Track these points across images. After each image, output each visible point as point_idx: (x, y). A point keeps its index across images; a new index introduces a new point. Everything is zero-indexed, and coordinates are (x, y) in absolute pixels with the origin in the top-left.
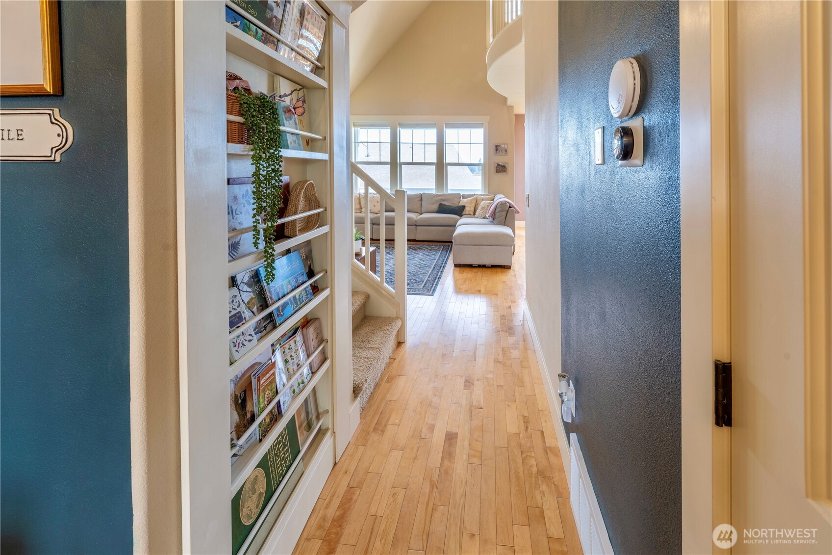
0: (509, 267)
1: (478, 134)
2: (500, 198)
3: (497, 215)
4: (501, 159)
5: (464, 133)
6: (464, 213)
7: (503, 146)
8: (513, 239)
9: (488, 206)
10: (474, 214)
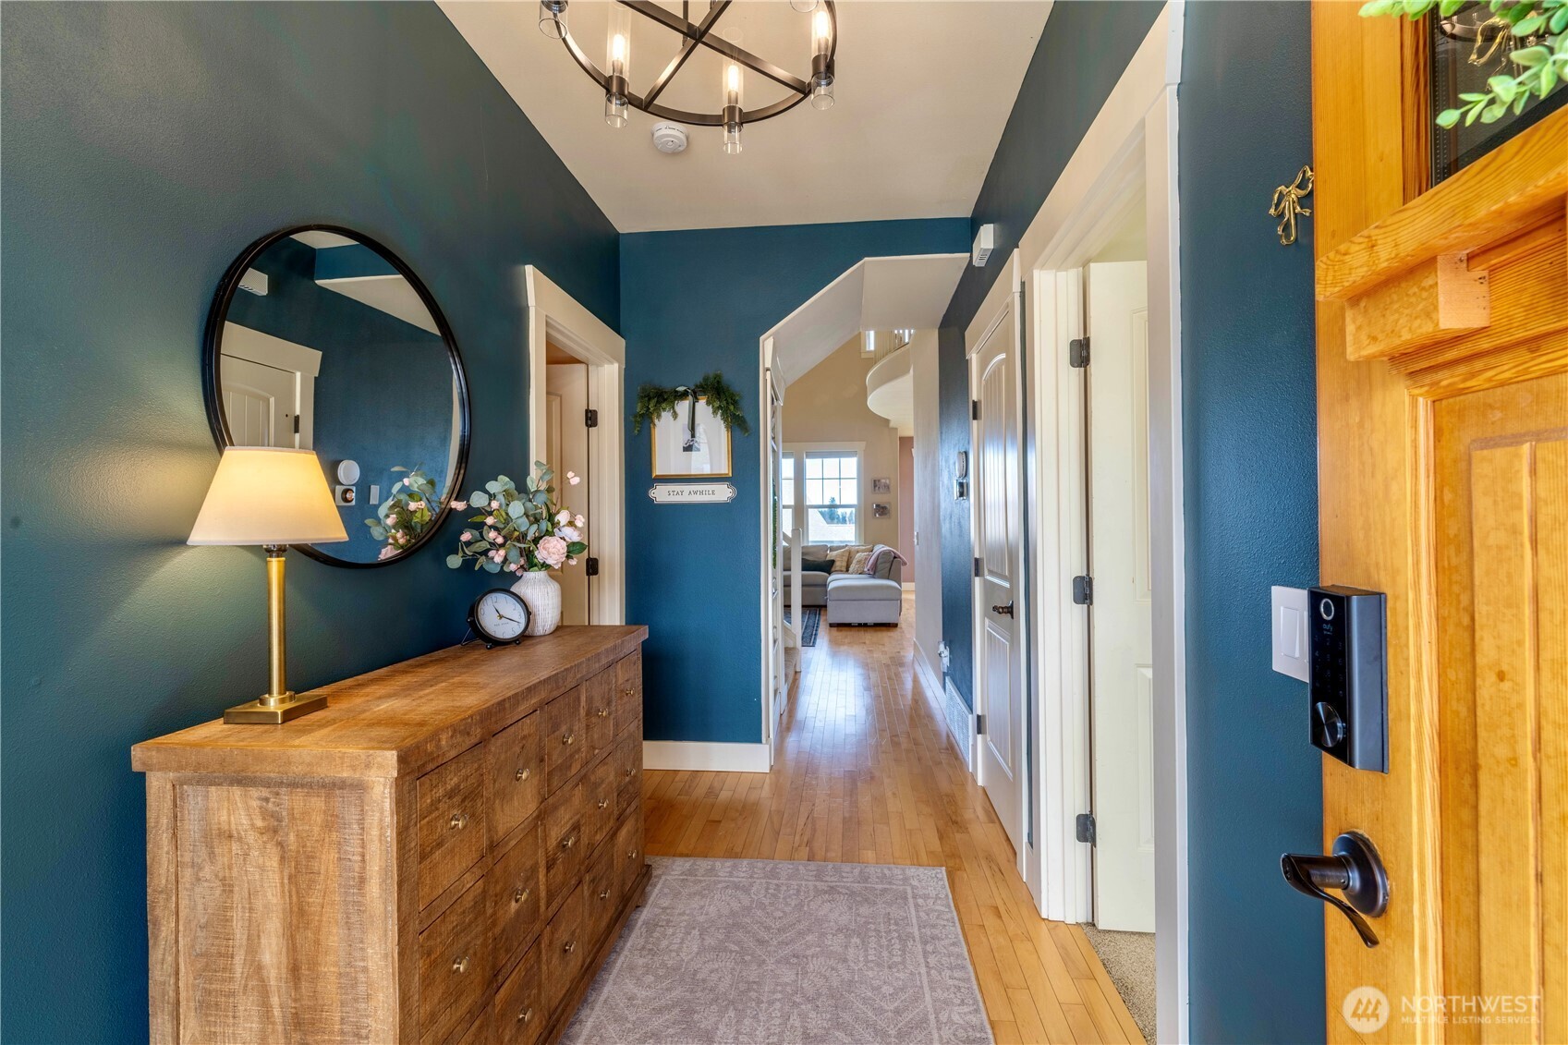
0: (895, 625)
1: (850, 465)
2: (879, 548)
3: (880, 567)
4: (882, 498)
5: (831, 463)
6: (833, 569)
7: (883, 481)
8: (900, 592)
9: (866, 559)
10: (847, 570)
